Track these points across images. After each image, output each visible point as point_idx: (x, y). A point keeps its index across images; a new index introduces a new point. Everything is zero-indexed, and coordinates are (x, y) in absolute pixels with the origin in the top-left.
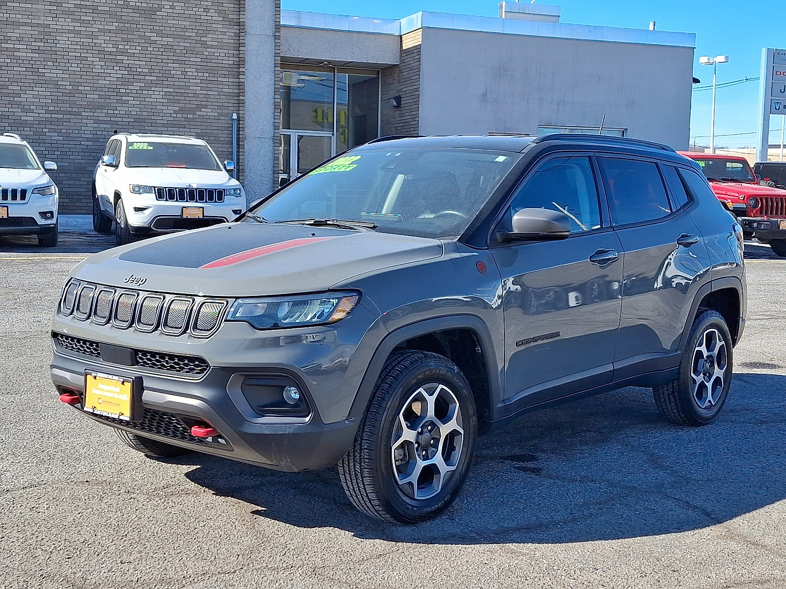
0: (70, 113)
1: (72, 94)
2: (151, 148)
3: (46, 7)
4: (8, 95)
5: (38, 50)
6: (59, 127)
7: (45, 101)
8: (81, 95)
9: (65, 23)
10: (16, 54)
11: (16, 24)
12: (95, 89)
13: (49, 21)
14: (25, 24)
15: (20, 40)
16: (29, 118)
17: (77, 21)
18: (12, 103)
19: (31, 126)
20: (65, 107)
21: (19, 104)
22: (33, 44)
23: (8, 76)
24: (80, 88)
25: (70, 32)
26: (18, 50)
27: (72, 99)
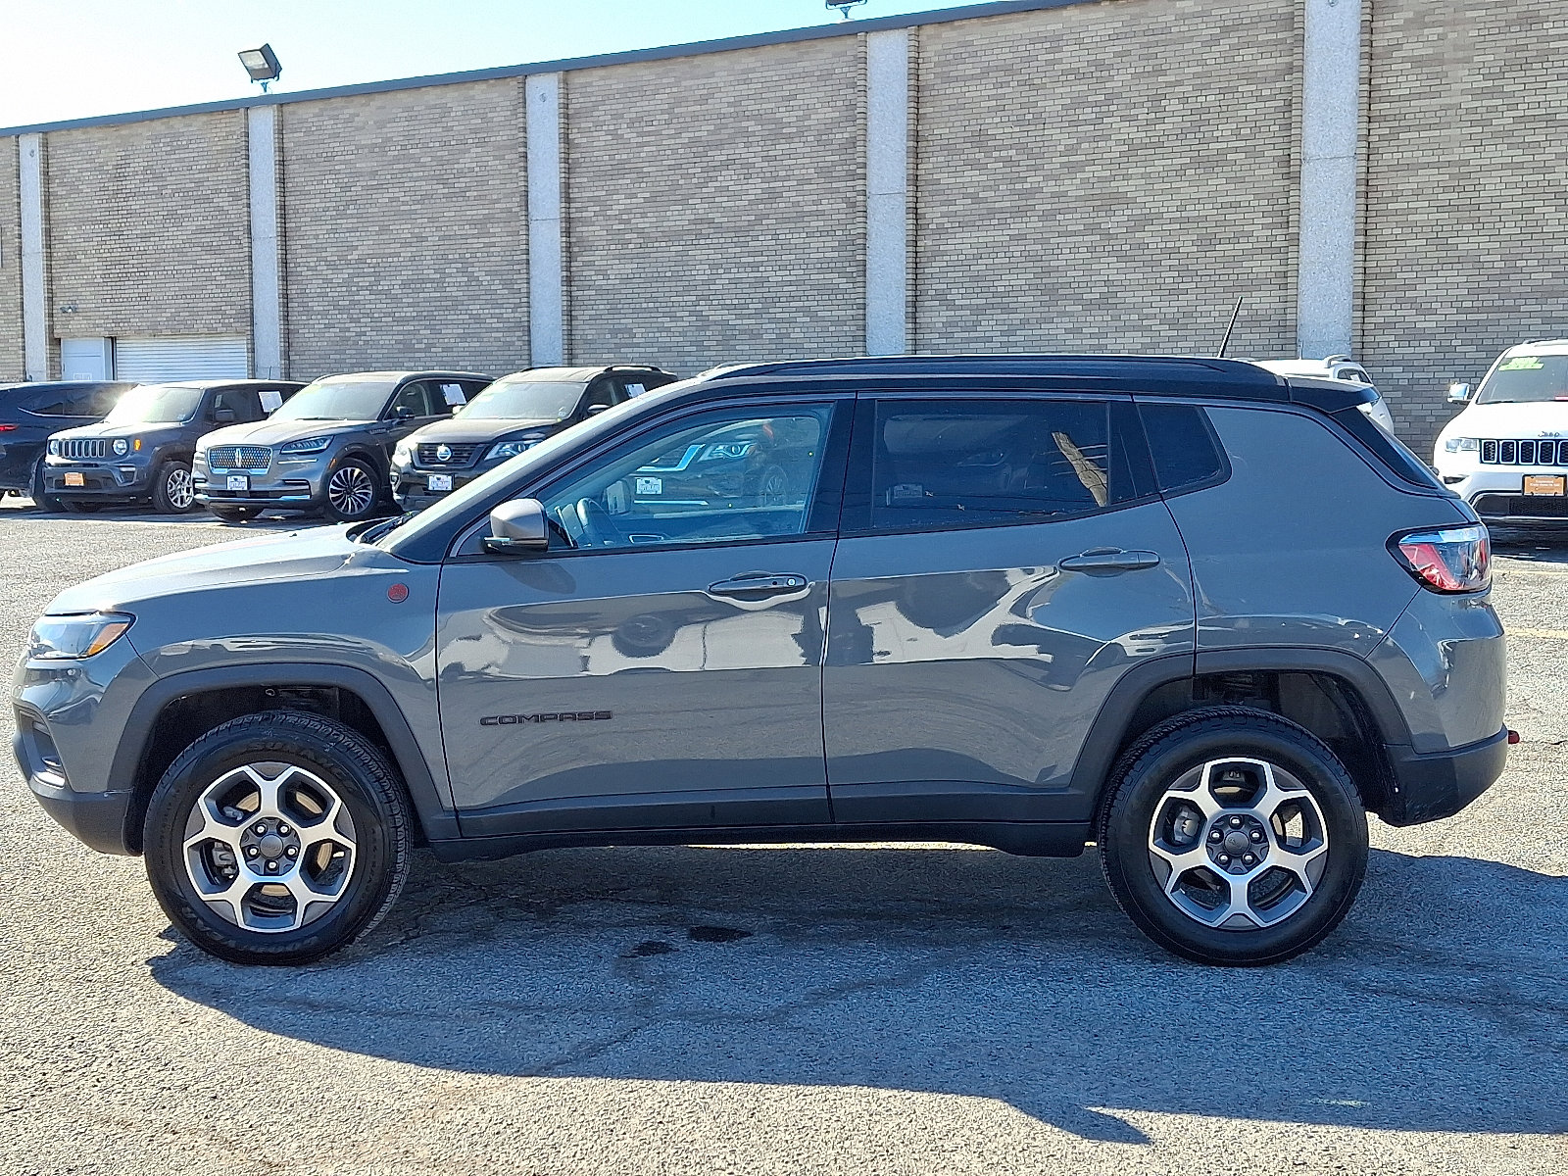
0: (1499, 310)
1: (1504, 275)
2: (1540, 366)
3: (1464, 131)
4: (1395, 288)
5: (1449, 207)
6: (1480, 336)
7: (1457, 292)
8: (1519, 276)
9: (1498, 153)
10: (1410, 218)
11: (1412, 168)
12: (1545, 262)
13: (1469, 153)
14: (1428, 166)
15: (1417, 194)
16: (1428, 324)
17: (1517, 146)
18: (1400, 301)
19: (1431, 338)
20: (1488, 299)
21: (1413, 301)
22: (1440, 197)
23: (1397, 256)
24: (1519, 263)
25: (1503, 166)
26: (1414, 211)
27: (1503, 284)
